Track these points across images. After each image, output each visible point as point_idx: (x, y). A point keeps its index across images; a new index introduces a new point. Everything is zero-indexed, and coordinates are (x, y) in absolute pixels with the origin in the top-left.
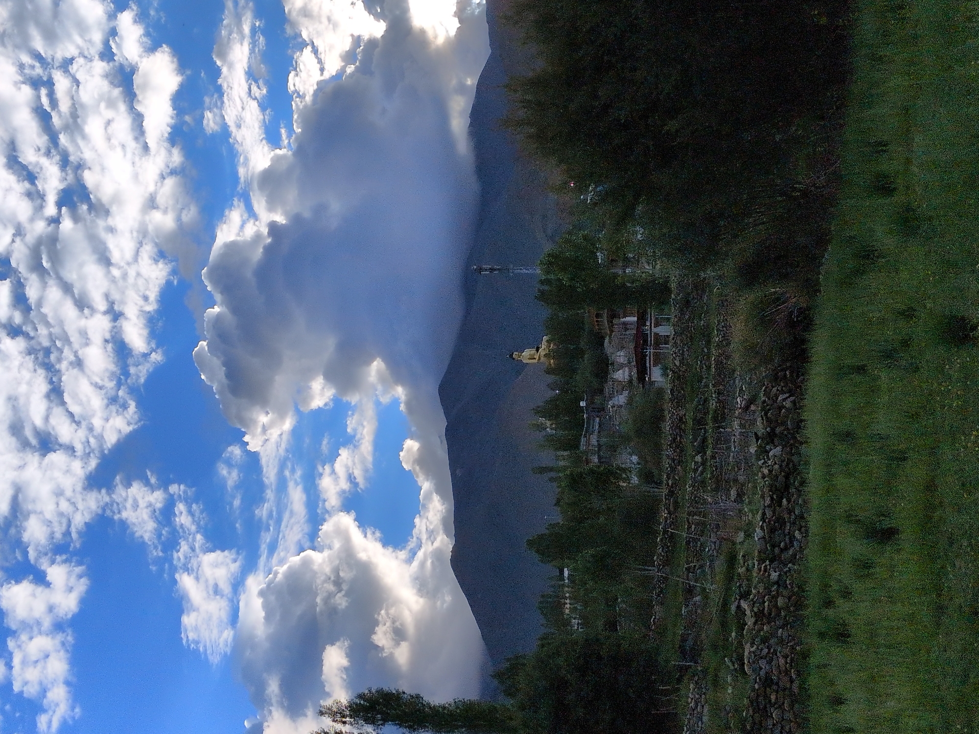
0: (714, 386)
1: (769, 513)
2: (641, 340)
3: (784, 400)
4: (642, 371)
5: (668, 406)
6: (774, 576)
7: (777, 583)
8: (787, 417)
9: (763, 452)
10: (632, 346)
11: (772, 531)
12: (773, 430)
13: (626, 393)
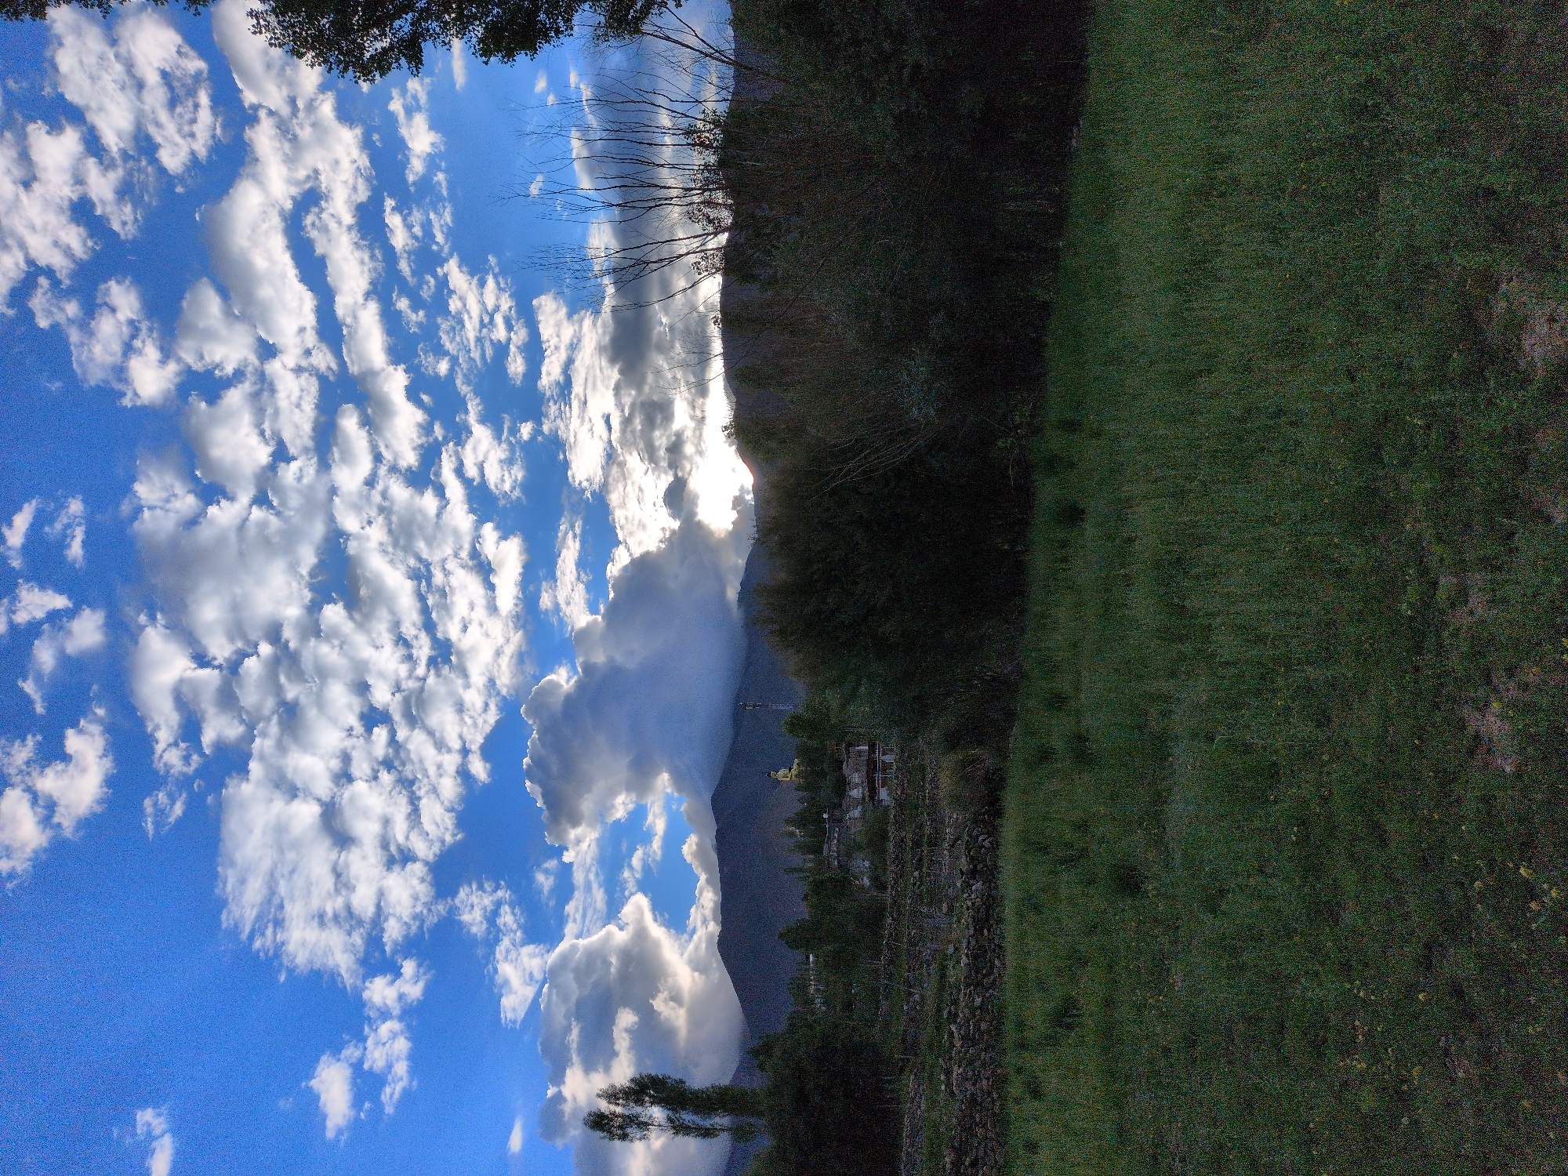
0: (928, 815)
1: (973, 943)
2: (872, 767)
3: (984, 840)
4: (873, 791)
5: (891, 829)
6: (978, 1000)
7: (980, 1008)
8: (986, 855)
9: (967, 885)
10: (864, 769)
11: (976, 958)
12: (975, 866)
13: (859, 808)
